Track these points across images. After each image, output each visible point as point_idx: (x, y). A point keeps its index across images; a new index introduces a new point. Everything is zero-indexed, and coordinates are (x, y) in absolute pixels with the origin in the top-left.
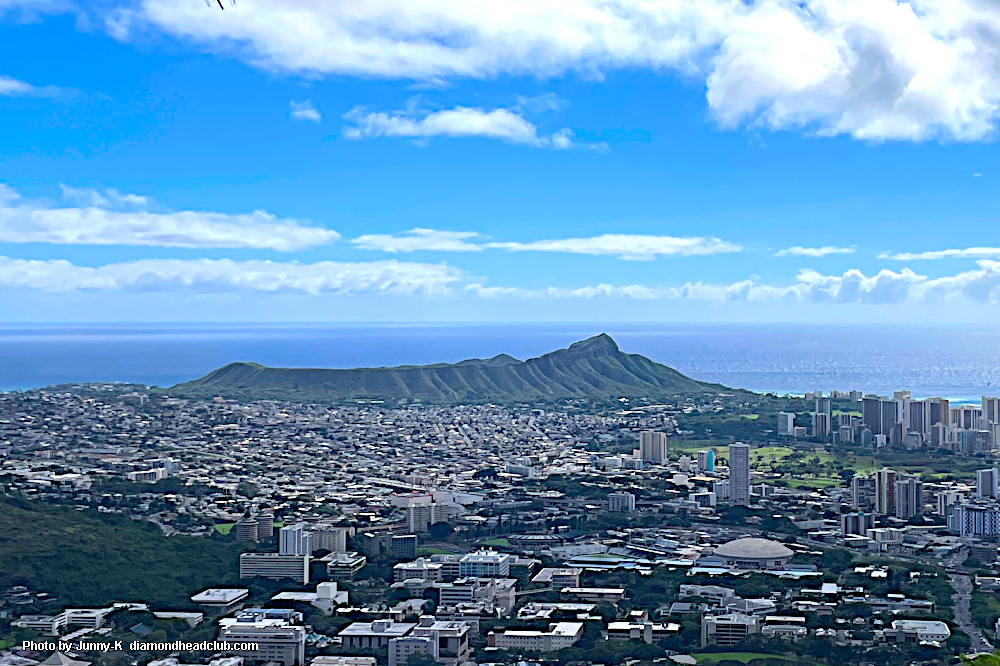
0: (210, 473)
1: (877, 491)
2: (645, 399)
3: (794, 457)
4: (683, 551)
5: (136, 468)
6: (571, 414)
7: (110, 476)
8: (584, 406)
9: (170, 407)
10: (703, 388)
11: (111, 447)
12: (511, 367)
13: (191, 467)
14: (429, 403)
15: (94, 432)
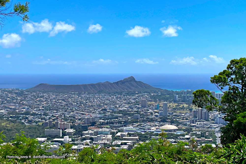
0: (36, 110)
1: (198, 113)
2: (142, 92)
3: (178, 105)
4: (152, 128)
5: (18, 109)
6: (124, 96)
7: (12, 111)
8: (127, 94)
9: (26, 94)
10: (156, 89)
11: (12, 104)
12: (109, 84)
13: (32, 109)
14: (89, 93)
15: (7, 100)
